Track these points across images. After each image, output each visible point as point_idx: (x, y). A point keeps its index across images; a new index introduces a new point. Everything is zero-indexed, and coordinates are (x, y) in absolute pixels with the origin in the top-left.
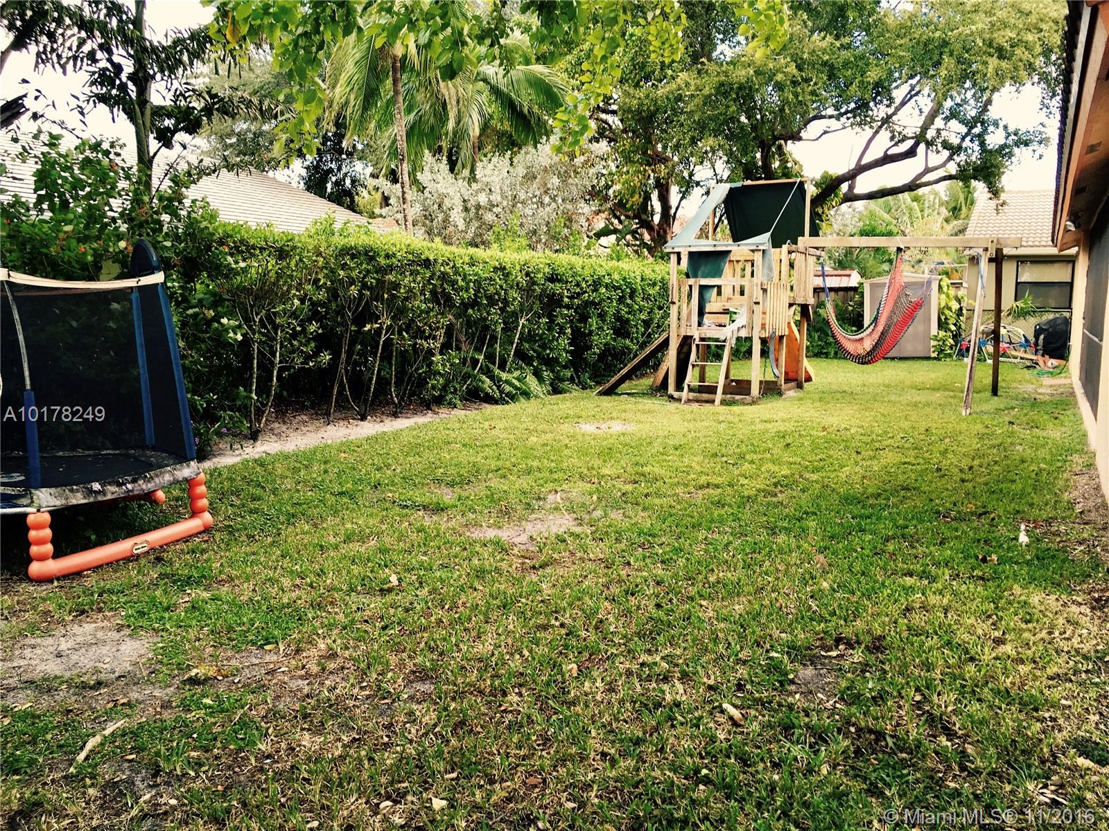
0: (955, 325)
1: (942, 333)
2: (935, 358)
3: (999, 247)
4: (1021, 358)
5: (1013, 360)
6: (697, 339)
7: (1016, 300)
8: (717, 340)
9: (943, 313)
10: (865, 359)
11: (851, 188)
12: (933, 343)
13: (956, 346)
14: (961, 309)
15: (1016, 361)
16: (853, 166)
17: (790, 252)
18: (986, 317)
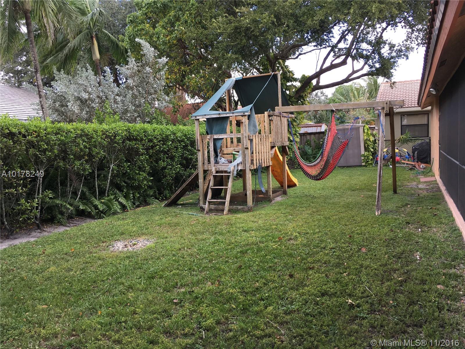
0: (373, 148)
1: (366, 153)
2: (364, 166)
3: (391, 106)
4: (407, 164)
5: (403, 165)
6: (214, 172)
7: (402, 134)
8: (226, 172)
9: (366, 143)
10: (317, 178)
11: (318, 82)
12: (363, 158)
13: (374, 159)
14: (375, 140)
15: (404, 165)
16: (318, 70)
17: (269, 116)
18: (388, 144)
